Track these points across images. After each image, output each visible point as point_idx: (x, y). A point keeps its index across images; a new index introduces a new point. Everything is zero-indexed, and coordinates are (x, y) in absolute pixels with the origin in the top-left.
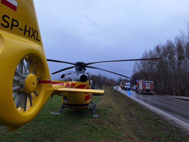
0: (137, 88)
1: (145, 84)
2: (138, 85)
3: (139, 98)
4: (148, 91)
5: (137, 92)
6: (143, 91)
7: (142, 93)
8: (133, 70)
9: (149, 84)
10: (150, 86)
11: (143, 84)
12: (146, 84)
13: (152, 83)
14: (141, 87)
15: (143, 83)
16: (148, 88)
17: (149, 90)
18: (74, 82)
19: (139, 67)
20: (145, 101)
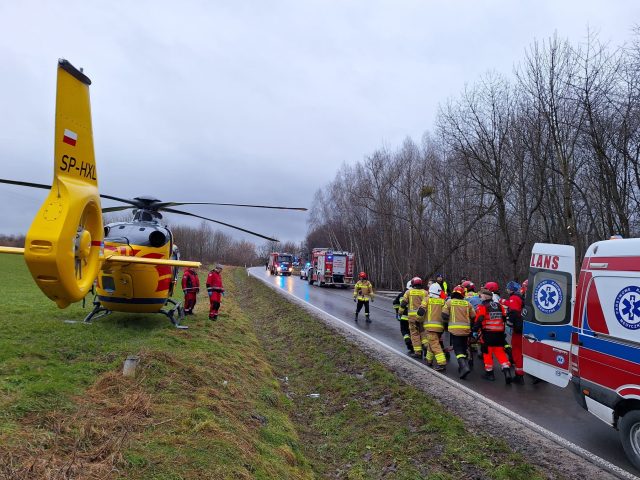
0: (311, 271)
1: (331, 260)
2: (316, 264)
3: (314, 300)
4: (339, 278)
5: (311, 283)
6: (326, 278)
7: (323, 286)
8: (309, 218)
9: (344, 259)
10: (345, 265)
11: (326, 260)
12: (335, 258)
13: (351, 256)
14: (321, 270)
15: (326, 256)
16: (339, 270)
17: (342, 276)
18: (135, 247)
19: (325, 210)
20: (329, 307)
